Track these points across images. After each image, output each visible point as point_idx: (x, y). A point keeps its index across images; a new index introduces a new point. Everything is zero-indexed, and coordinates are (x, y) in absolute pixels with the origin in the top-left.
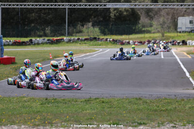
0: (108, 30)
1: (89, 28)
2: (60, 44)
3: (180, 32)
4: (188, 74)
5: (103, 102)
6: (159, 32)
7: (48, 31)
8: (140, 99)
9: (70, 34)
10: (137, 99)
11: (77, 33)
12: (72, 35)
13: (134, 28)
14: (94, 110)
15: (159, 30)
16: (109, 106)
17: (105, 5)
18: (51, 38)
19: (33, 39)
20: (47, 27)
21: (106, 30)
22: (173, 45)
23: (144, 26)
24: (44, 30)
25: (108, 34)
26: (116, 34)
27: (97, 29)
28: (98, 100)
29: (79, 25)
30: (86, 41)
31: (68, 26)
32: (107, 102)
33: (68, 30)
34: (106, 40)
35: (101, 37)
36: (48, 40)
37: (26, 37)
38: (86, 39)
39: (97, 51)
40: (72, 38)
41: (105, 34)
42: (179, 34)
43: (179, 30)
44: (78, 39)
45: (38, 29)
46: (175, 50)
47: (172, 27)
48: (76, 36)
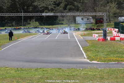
0: (43, 23)
1: (33, 22)
2: (20, 30)
3: (77, 24)
4: (81, 49)
5: (44, 71)
6: (67, 24)
7: (14, 24)
8: (60, 69)
9: (24, 25)
10: (59, 69)
11: (28, 24)
12: (25, 26)
13: (55, 22)
14: (40, 75)
15: (67, 23)
16: (46, 73)
17: (41, 14)
18: (15, 27)
19: (7, 28)
20: (13, 21)
21: (42, 23)
22: (74, 30)
23: (60, 21)
24: (12, 23)
25: (43, 25)
26: (46, 25)
27: (37, 23)
28: (41, 69)
29: (29, 21)
30: (32, 29)
31: (23, 21)
32: (45, 71)
33: (23, 23)
34: (42, 28)
35: (39, 27)
36: (14, 28)
37: (3, 27)
38: (32, 28)
39: (37, 34)
40: (26, 27)
41: (41, 25)
42: (77, 25)
43: (76, 23)
44: (28, 28)
45: (9, 23)
46: (75, 33)
47: (73, 21)
48: (27, 26)
